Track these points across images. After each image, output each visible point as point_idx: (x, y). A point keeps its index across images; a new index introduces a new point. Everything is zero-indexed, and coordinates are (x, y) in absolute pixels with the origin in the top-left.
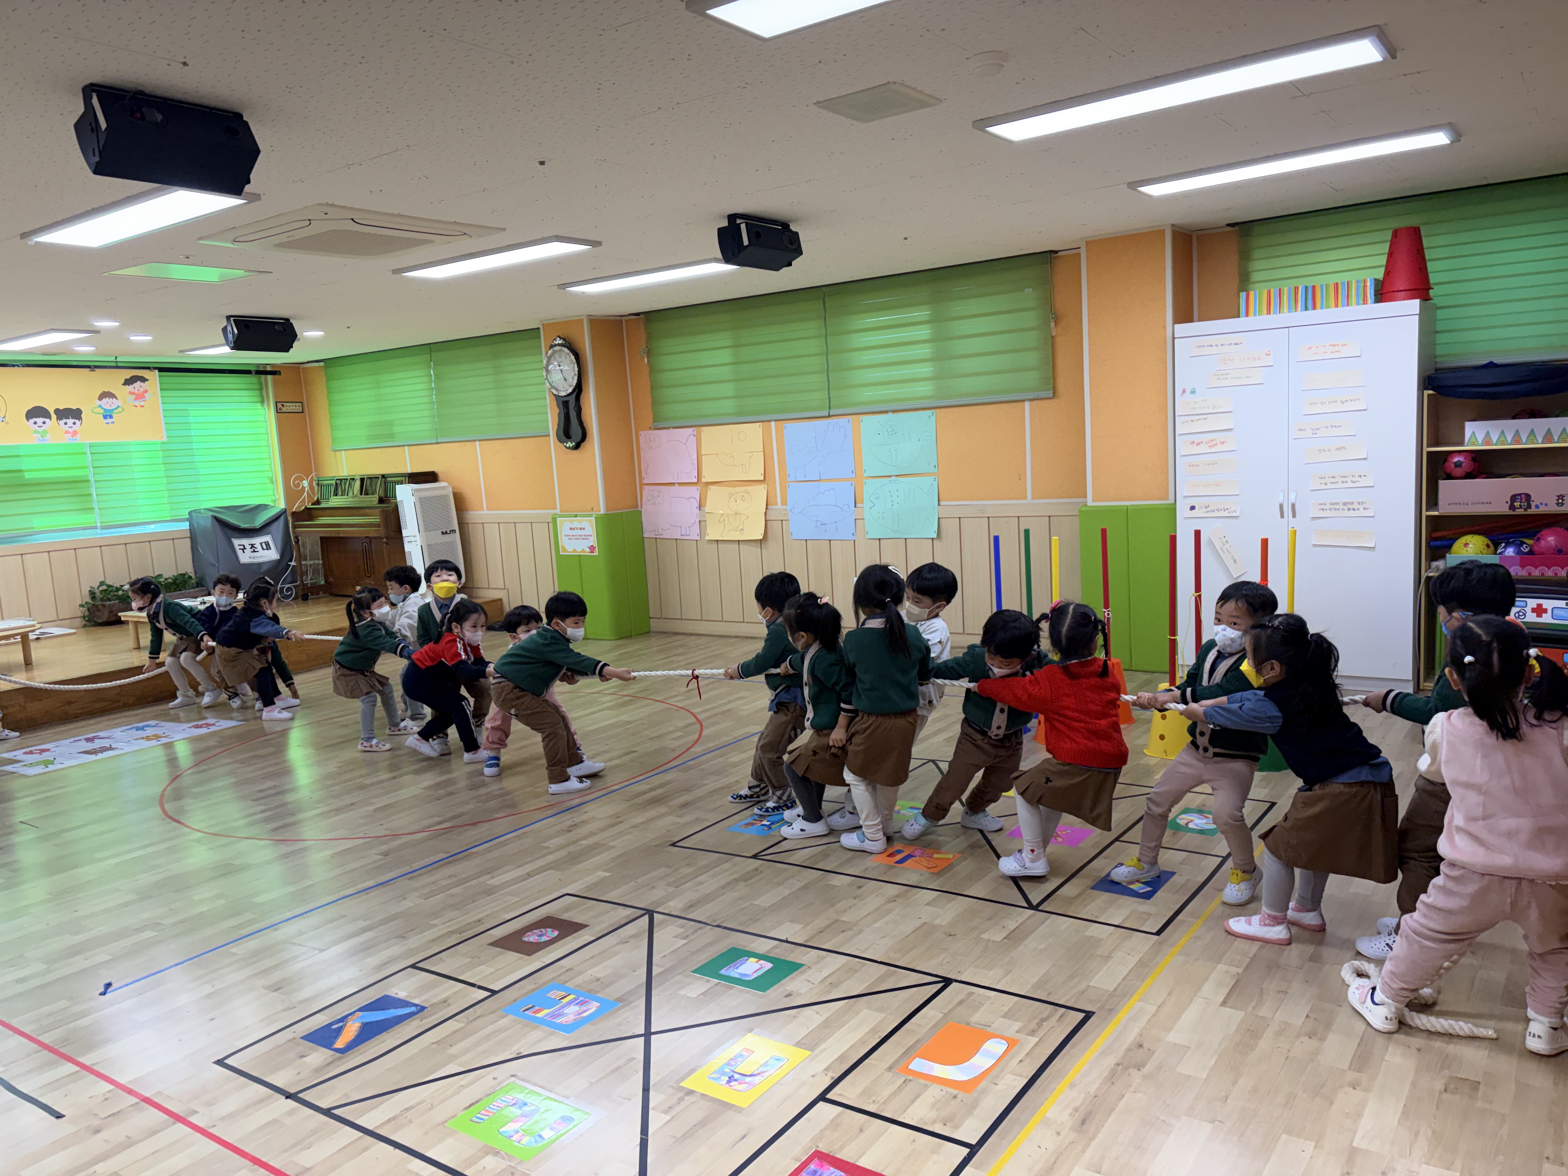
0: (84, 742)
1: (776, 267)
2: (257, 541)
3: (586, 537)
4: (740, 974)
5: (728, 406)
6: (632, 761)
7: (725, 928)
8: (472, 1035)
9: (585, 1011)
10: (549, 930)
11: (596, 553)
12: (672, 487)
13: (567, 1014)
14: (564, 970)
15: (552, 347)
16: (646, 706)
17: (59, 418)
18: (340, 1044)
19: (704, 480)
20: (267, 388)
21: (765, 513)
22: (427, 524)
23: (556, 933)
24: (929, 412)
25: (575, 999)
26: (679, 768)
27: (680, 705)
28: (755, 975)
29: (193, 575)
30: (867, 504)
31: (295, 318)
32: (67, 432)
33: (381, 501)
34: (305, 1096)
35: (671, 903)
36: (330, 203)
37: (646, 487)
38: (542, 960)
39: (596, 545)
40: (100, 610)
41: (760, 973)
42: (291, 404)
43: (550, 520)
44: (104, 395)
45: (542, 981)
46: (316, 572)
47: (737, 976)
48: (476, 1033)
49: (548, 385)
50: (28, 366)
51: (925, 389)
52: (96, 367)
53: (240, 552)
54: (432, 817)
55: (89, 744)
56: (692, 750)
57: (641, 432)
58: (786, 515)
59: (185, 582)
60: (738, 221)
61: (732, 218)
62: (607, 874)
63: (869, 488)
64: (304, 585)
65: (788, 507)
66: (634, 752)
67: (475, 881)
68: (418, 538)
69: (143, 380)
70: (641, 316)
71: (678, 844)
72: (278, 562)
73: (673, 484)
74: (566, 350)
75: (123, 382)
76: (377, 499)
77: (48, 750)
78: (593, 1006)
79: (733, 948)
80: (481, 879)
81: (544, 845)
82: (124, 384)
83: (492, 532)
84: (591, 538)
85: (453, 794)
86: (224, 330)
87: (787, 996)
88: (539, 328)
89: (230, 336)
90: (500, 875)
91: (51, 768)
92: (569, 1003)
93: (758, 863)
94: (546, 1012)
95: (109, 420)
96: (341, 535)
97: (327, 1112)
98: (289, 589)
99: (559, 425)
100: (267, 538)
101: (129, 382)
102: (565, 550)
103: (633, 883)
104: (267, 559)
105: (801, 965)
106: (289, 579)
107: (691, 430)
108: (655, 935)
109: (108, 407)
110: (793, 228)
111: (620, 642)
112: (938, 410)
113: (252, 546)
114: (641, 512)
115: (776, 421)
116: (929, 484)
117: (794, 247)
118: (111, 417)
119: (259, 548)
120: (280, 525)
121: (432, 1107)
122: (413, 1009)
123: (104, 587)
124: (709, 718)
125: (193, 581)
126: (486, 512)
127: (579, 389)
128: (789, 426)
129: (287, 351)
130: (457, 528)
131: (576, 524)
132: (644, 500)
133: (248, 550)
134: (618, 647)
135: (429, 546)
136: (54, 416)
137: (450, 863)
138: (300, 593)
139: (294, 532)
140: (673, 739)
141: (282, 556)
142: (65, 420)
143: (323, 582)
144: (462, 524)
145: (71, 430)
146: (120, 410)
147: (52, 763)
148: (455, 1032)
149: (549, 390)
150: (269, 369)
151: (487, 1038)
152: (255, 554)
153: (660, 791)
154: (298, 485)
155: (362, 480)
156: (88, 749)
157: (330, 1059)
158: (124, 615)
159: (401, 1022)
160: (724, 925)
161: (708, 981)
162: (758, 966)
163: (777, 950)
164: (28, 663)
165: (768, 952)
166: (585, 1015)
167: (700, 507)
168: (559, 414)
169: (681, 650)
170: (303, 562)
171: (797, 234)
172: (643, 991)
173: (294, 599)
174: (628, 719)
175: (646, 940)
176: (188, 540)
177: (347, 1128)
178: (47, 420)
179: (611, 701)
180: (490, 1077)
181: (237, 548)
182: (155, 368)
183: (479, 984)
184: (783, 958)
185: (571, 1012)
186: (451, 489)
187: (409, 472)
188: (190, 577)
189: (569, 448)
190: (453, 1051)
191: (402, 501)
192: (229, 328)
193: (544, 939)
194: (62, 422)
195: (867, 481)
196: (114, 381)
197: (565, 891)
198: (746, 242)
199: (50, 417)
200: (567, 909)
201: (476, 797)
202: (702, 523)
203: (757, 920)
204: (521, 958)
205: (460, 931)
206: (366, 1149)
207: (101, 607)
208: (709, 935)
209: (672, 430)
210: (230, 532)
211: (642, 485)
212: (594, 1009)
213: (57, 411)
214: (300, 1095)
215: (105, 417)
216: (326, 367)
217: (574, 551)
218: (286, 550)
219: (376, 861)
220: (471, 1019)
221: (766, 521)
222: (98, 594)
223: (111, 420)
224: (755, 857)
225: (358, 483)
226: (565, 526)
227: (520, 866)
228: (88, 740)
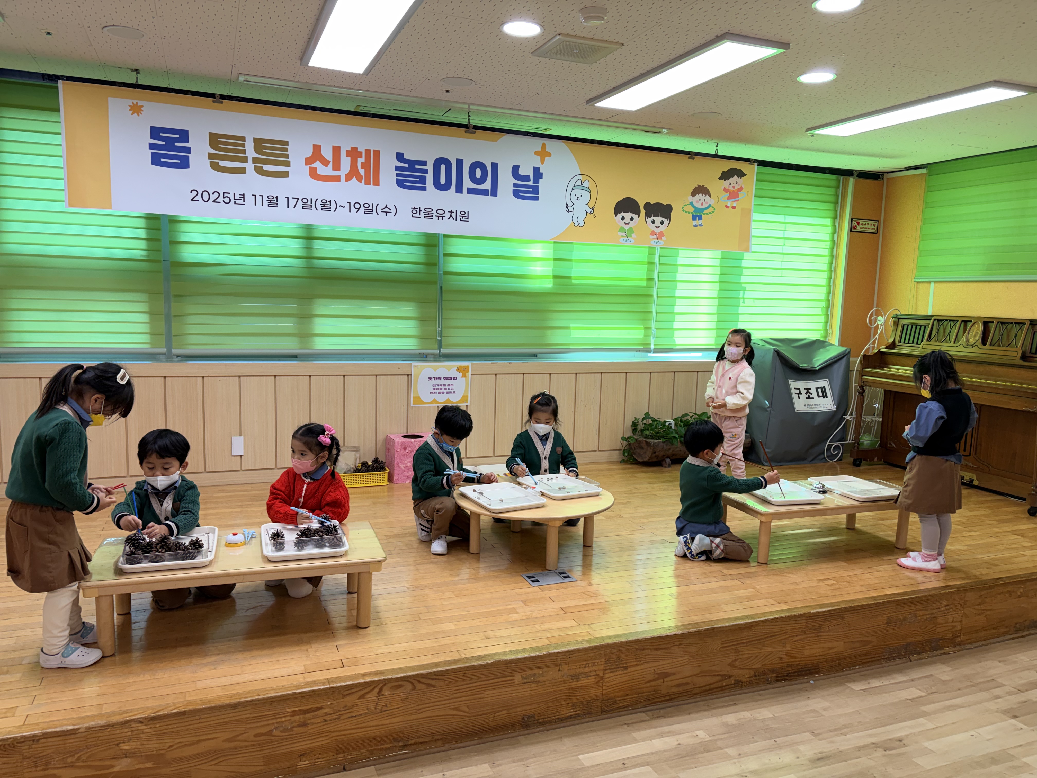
2: (813, 385)
17: (648, 214)
20: (845, 194)
32: (653, 233)
33: (1024, 357)
40: (642, 448)
42: (866, 222)
44: (698, 190)
53: (795, 397)
69: (741, 174)
72: (832, 415)
75: (720, 175)
82: (720, 178)
95: (697, 222)
100: (824, 383)
101: (725, 176)
104: (821, 409)
106: (838, 438)
109: (698, 206)
113: (808, 390)
118: (700, 218)
119: (814, 395)
120: (840, 370)
123: (649, 421)
133: (803, 396)
136: (643, 212)
139: (859, 380)
141: (838, 406)
142: (653, 218)
143: (878, 446)
145: (658, 231)
146: (710, 210)
152: (811, 402)
154: (874, 321)
155: (987, 323)
178: (635, 216)
181: (794, 391)
182: (755, 161)
196: (709, 172)
199: (638, 213)
210: (787, 370)
213: (647, 205)
215: (694, 218)
216: (928, 175)
218: (843, 401)
223: (700, 222)
225: (977, 328)
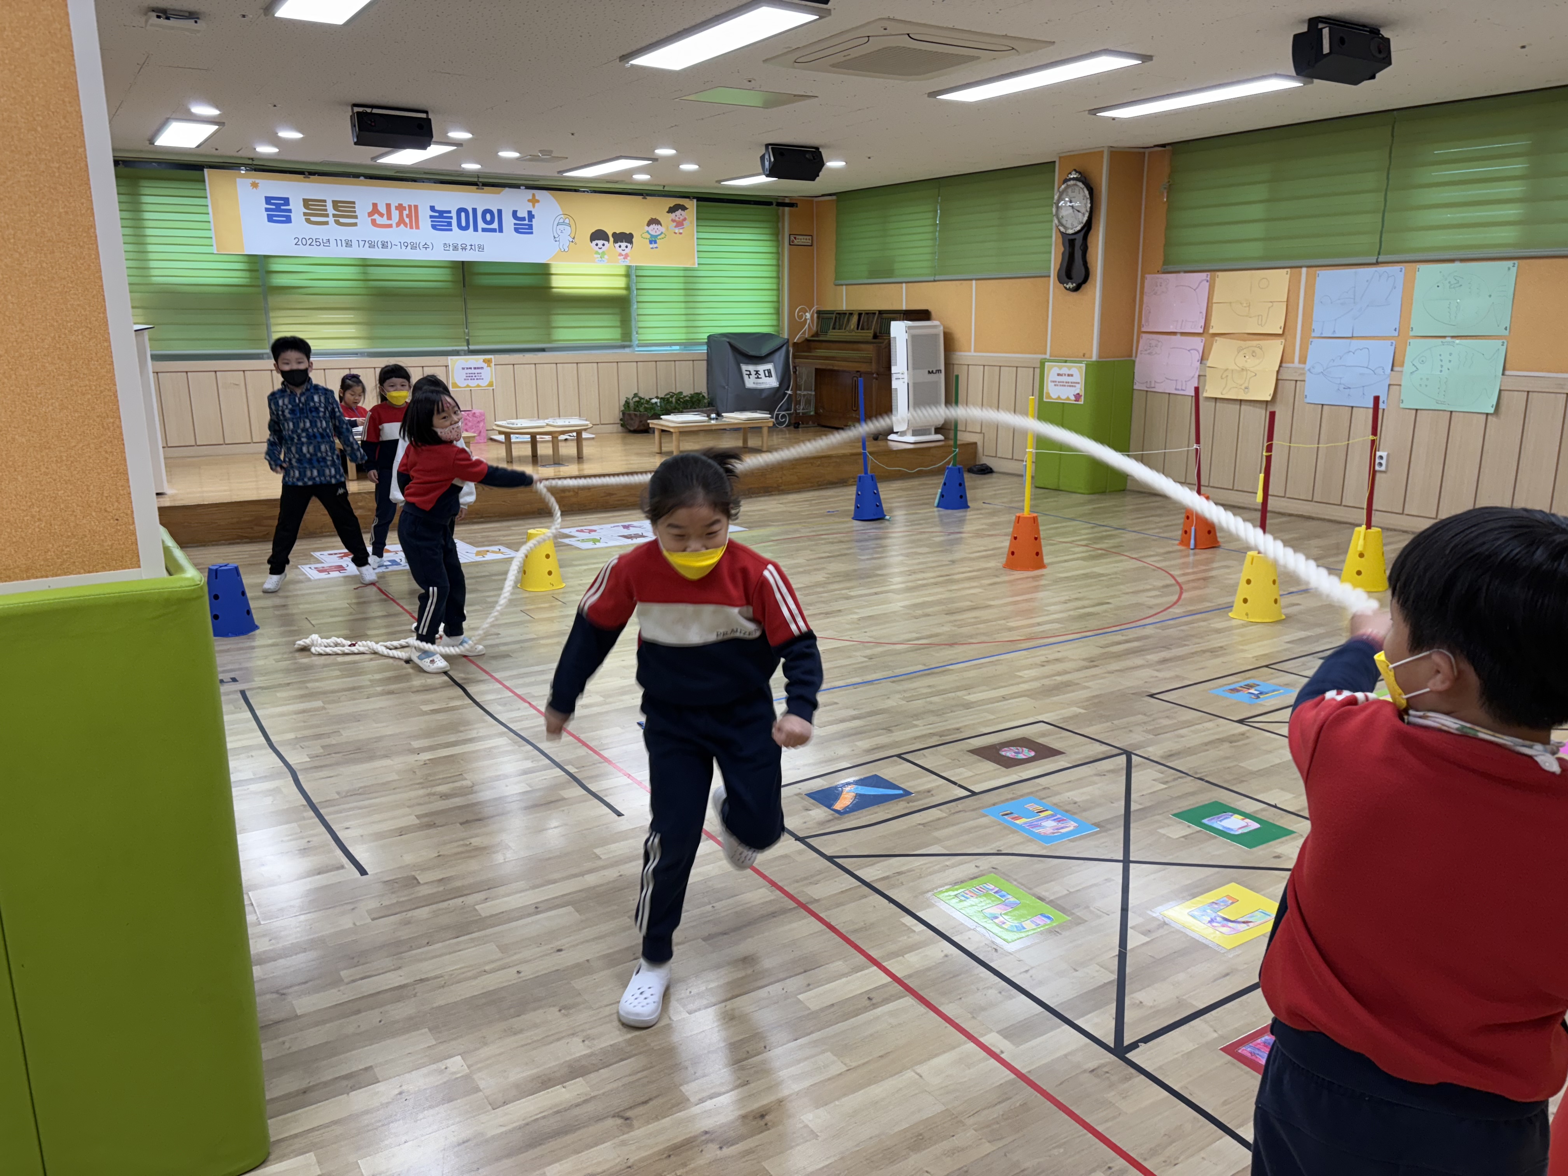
0: (622, 528)
1: (1355, 81)
2: (762, 368)
3: (1072, 385)
4: (1224, 827)
5: (1254, 249)
6: (1106, 611)
7: (1207, 782)
8: (953, 825)
9: (1062, 828)
10: (1026, 750)
11: (1081, 402)
12: (1173, 337)
13: (1044, 827)
14: (1041, 788)
15: (1066, 181)
16: (1121, 561)
17: (615, 242)
18: (839, 806)
19: (1211, 331)
20: (783, 219)
21: (1278, 372)
22: (916, 362)
23: (1032, 754)
24: (1510, 263)
25: (1052, 816)
26: (1158, 625)
27: (1158, 565)
28: (1240, 832)
29: (706, 395)
30: (1408, 367)
31: (824, 146)
32: (620, 255)
33: (875, 336)
34: (811, 841)
35: (1150, 749)
36: (891, 17)
37: (1144, 335)
38: (1020, 774)
39: (1082, 393)
40: (632, 419)
41: (1245, 830)
42: (802, 237)
43: (1038, 365)
44: (653, 222)
45: (1020, 793)
46: (808, 402)
47: (1221, 828)
48: (958, 824)
49: (1056, 221)
50: (595, 192)
51: (1507, 235)
52: (648, 195)
53: (746, 377)
54: (910, 632)
55: (625, 530)
56: (1170, 610)
57: (1147, 276)
58: (1303, 374)
59: (699, 401)
60: (1320, 26)
61: (1314, 22)
62: (1083, 711)
63: (1414, 348)
64: (798, 414)
65: (1308, 366)
66: (1108, 603)
67: (953, 695)
68: (906, 376)
69: (684, 208)
70: (1168, 148)
71: (1157, 696)
72: (777, 390)
73: (1174, 333)
74: (1080, 184)
75: (667, 209)
76: (871, 335)
77: (595, 531)
78: (1071, 826)
79: (1216, 802)
80: (959, 694)
81: (1018, 674)
82: (668, 212)
83: (976, 374)
84: (1078, 386)
85: (929, 615)
86: (762, 158)
87: (1275, 857)
88: (1054, 162)
89: (767, 163)
90: (975, 693)
91: (598, 545)
92: (1047, 818)
93: (1243, 728)
94: (1024, 820)
95: (654, 245)
96: (835, 368)
97: (831, 859)
98: (784, 416)
99: (1061, 265)
100: (770, 366)
101: (672, 210)
102: (1049, 396)
103: (1109, 724)
104: (767, 386)
105: (1292, 832)
106: (784, 407)
107: (1204, 274)
108: (1133, 775)
109: (653, 233)
110: (1385, 33)
111: (1093, 497)
112: (1520, 261)
113: (757, 372)
114: (1134, 362)
115: (1308, 267)
116: (1495, 350)
117: (1381, 56)
118: (655, 242)
119: (762, 375)
120: (780, 356)
121: (920, 877)
122: (901, 792)
123: (637, 399)
124: (1189, 581)
125: (706, 401)
126: (973, 353)
127: (1088, 227)
128: (1324, 275)
129: (813, 180)
130: (942, 368)
131: (1065, 371)
132: (1140, 348)
133: (753, 376)
134: (1090, 502)
135: (915, 384)
136: (611, 239)
137: (929, 674)
138: (793, 421)
139: (794, 362)
140: (1151, 597)
141: (780, 384)
142: (619, 244)
143: (812, 413)
144: (949, 364)
145: (624, 253)
146: (663, 236)
147: (599, 541)
148: (939, 819)
149: (1057, 227)
150: (787, 201)
151: (969, 831)
152: (759, 381)
153: (1136, 644)
154: (802, 316)
155: (860, 315)
156: (625, 534)
157: (831, 817)
158: (652, 423)
159: (892, 799)
160: (1207, 779)
161: (1189, 826)
162: (1243, 823)
163: (1264, 813)
164: (580, 458)
165: (1255, 812)
166: (1063, 831)
167: (1203, 359)
168: (1063, 254)
169: (1159, 512)
170: (799, 392)
171: (1388, 41)
172: (1122, 822)
173: (787, 426)
174: (1102, 572)
175: (1124, 777)
176: (705, 363)
177: (847, 876)
178: (606, 243)
179: (1083, 552)
180: (972, 865)
181: (744, 373)
182: (694, 198)
183: (959, 783)
184: (1271, 821)
185: (1049, 826)
186: (942, 328)
187: (904, 308)
188: (703, 397)
189: (1069, 289)
190: (937, 834)
191: (895, 338)
192: (767, 157)
193: (1020, 756)
194: (617, 245)
195: (1412, 341)
196: (659, 208)
197: (1040, 718)
198: (1326, 49)
199: (608, 240)
200: (1043, 735)
201: (950, 622)
202: (1202, 378)
203: (1243, 781)
204: (999, 769)
205: (941, 734)
206: (865, 896)
207: (633, 416)
208: (1190, 785)
209: (1182, 275)
210: (738, 356)
211: (1140, 332)
212: (1071, 828)
213: (614, 235)
214: (807, 840)
215: (651, 242)
216: (838, 201)
217: (1059, 398)
218: (784, 379)
219: (862, 662)
220: (953, 811)
221: (1277, 380)
222: (632, 405)
223: (655, 246)
224: (1241, 721)
225: (855, 319)
226: (1053, 372)
227: (995, 689)
228: (625, 527)
